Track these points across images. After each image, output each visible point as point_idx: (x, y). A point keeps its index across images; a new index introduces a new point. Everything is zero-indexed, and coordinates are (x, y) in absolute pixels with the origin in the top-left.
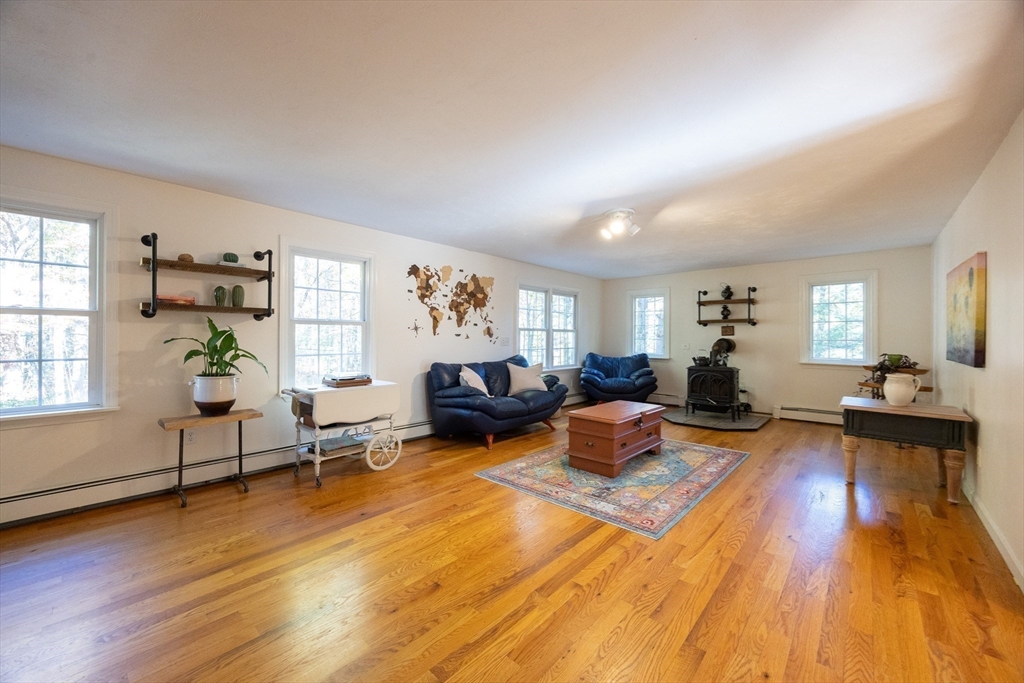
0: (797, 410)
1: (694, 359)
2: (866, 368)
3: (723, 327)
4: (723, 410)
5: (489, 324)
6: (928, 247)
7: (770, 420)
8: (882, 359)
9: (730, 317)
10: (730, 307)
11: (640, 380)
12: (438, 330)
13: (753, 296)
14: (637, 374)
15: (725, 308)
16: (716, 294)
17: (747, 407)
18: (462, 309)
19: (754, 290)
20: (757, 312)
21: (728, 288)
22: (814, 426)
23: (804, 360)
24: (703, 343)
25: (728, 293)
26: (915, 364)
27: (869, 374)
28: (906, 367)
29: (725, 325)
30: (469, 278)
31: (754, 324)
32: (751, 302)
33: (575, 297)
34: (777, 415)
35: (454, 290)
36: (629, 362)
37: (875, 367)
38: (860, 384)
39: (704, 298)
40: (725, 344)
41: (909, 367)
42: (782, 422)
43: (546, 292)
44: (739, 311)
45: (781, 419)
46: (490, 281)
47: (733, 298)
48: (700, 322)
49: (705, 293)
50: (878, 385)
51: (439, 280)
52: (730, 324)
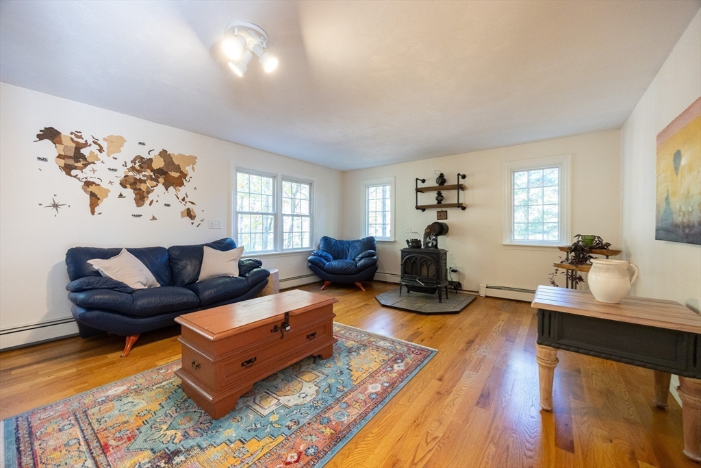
0: (500, 288)
1: (407, 241)
2: (561, 249)
3: (438, 212)
4: (432, 291)
5: (189, 206)
6: (617, 129)
7: (475, 299)
8: (575, 240)
9: (443, 202)
10: (444, 193)
11: (362, 261)
12: (97, 209)
13: (462, 181)
14: (360, 256)
15: (439, 194)
16: (432, 183)
17: (457, 286)
18: (143, 187)
19: (464, 177)
20: (465, 197)
21: (442, 175)
22: (514, 303)
23: (507, 242)
24: (417, 226)
25: (442, 179)
26: (608, 245)
27: (564, 255)
28: (600, 248)
29: (440, 210)
30: (156, 152)
31: (464, 208)
32: (460, 187)
33: (311, 184)
34: (482, 294)
35: (130, 165)
36: (357, 245)
37: (570, 248)
38: (556, 265)
39: (420, 185)
40: (437, 227)
41: (602, 248)
42: (487, 299)
43: (274, 177)
44: (450, 197)
45: (486, 297)
46: (192, 160)
47: (445, 184)
48: (417, 208)
49: (423, 181)
50: (573, 267)
51: (101, 150)
52: (444, 209)
